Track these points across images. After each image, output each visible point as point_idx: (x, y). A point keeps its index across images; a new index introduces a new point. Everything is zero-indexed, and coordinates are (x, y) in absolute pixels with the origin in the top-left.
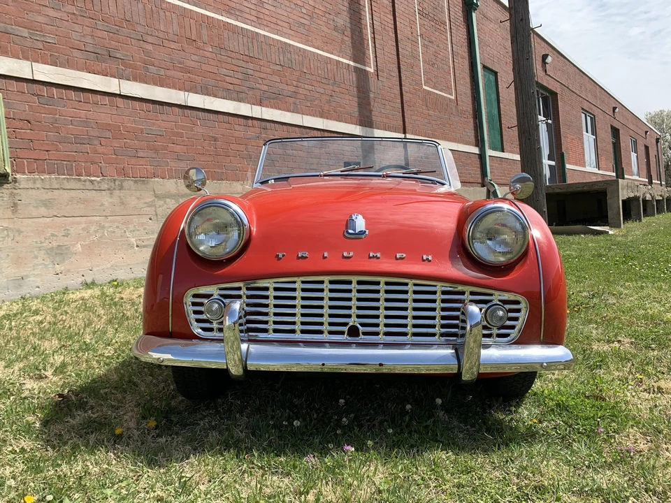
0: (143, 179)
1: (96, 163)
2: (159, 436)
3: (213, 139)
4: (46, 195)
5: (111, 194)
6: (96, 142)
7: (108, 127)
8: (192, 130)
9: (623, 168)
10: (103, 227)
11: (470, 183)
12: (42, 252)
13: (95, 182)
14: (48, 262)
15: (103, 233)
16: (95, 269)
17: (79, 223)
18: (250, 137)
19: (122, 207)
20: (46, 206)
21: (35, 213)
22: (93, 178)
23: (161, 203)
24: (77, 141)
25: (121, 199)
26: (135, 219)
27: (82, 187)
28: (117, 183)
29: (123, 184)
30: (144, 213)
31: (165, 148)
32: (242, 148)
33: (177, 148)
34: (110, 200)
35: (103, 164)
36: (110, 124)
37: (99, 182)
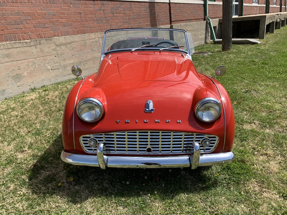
0: (49, 38)
1: (26, 33)
2: (75, 185)
3: (79, 14)
4: (6, 52)
5: (36, 47)
6: (25, 23)
7: (29, 14)
8: (69, 10)
9: (269, 2)
10: (35, 63)
11: (199, 19)
12: (10, 78)
13: (27, 43)
14: (13, 82)
15: (35, 66)
16: (34, 82)
17: (24, 63)
18: (96, 10)
19: (42, 53)
20: (7, 57)
21: (3, 61)
22: (26, 41)
23: (59, 48)
24: (16, 23)
25: (41, 49)
26: (49, 57)
27: (22, 46)
28: (38, 41)
29: (41, 42)
30: (52, 54)
31: (57, 21)
32: (93, 16)
33: (63, 20)
34: (36, 50)
35: (30, 33)
36: (29, 13)
37: (29, 43)
